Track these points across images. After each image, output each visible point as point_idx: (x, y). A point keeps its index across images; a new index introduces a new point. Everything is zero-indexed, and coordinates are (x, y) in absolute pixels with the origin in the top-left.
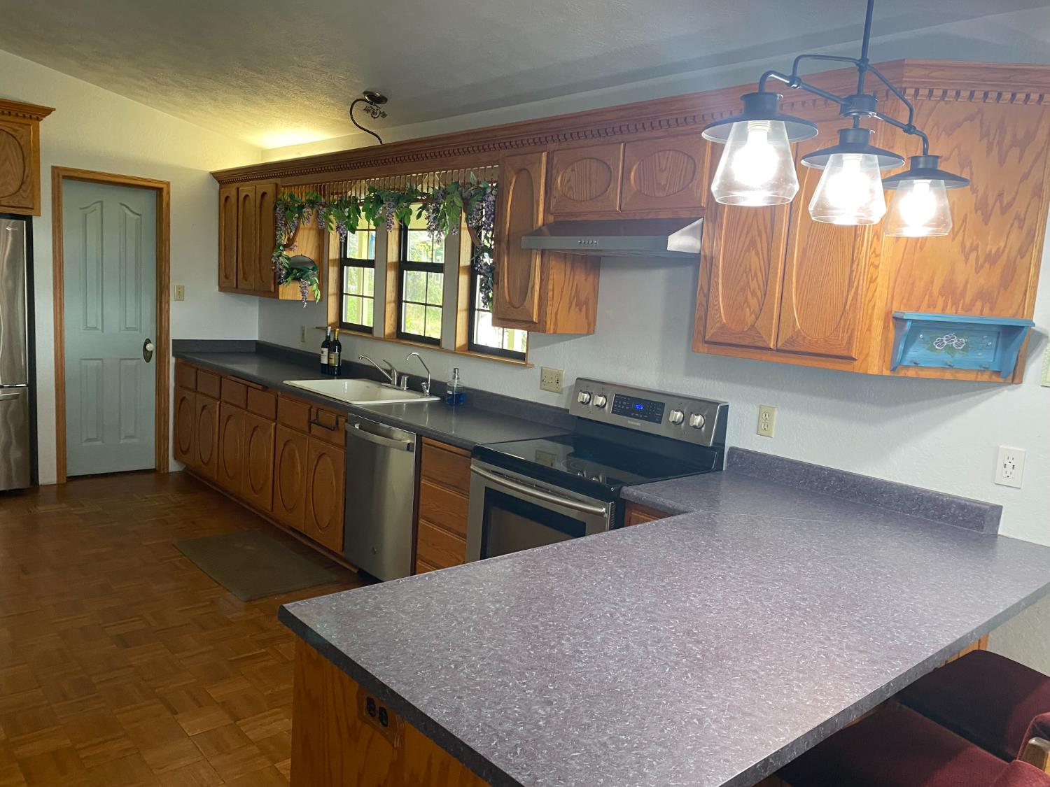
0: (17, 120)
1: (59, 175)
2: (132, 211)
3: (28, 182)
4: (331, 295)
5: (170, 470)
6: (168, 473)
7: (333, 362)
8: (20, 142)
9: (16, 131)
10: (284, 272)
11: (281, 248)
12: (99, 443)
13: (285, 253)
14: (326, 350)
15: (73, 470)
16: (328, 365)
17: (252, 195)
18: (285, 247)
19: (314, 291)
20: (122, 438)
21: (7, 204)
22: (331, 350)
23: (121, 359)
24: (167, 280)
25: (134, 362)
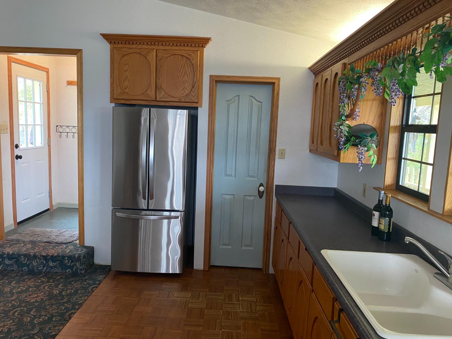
0: (192, 49)
1: (213, 80)
2: (256, 100)
3: (196, 86)
4: (389, 159)
5: (270, 272)
6: (269, 274)
7: (382, 227)
8: (192, 62)
9: (190, 55)
10: (343, 140)
11: (343, 118)
12: (230, 247)
13: (347, 122)
14: (377, 214)
15: (215, 262)
16: (378, 228)
17: (329, 78)
18: (347, 117)
19: (371, 156)
20: (243, 246)
21: (184, 101)
22: (382, 216)
23: (245, 195)
24: (274, 145)
25: (252, 198)
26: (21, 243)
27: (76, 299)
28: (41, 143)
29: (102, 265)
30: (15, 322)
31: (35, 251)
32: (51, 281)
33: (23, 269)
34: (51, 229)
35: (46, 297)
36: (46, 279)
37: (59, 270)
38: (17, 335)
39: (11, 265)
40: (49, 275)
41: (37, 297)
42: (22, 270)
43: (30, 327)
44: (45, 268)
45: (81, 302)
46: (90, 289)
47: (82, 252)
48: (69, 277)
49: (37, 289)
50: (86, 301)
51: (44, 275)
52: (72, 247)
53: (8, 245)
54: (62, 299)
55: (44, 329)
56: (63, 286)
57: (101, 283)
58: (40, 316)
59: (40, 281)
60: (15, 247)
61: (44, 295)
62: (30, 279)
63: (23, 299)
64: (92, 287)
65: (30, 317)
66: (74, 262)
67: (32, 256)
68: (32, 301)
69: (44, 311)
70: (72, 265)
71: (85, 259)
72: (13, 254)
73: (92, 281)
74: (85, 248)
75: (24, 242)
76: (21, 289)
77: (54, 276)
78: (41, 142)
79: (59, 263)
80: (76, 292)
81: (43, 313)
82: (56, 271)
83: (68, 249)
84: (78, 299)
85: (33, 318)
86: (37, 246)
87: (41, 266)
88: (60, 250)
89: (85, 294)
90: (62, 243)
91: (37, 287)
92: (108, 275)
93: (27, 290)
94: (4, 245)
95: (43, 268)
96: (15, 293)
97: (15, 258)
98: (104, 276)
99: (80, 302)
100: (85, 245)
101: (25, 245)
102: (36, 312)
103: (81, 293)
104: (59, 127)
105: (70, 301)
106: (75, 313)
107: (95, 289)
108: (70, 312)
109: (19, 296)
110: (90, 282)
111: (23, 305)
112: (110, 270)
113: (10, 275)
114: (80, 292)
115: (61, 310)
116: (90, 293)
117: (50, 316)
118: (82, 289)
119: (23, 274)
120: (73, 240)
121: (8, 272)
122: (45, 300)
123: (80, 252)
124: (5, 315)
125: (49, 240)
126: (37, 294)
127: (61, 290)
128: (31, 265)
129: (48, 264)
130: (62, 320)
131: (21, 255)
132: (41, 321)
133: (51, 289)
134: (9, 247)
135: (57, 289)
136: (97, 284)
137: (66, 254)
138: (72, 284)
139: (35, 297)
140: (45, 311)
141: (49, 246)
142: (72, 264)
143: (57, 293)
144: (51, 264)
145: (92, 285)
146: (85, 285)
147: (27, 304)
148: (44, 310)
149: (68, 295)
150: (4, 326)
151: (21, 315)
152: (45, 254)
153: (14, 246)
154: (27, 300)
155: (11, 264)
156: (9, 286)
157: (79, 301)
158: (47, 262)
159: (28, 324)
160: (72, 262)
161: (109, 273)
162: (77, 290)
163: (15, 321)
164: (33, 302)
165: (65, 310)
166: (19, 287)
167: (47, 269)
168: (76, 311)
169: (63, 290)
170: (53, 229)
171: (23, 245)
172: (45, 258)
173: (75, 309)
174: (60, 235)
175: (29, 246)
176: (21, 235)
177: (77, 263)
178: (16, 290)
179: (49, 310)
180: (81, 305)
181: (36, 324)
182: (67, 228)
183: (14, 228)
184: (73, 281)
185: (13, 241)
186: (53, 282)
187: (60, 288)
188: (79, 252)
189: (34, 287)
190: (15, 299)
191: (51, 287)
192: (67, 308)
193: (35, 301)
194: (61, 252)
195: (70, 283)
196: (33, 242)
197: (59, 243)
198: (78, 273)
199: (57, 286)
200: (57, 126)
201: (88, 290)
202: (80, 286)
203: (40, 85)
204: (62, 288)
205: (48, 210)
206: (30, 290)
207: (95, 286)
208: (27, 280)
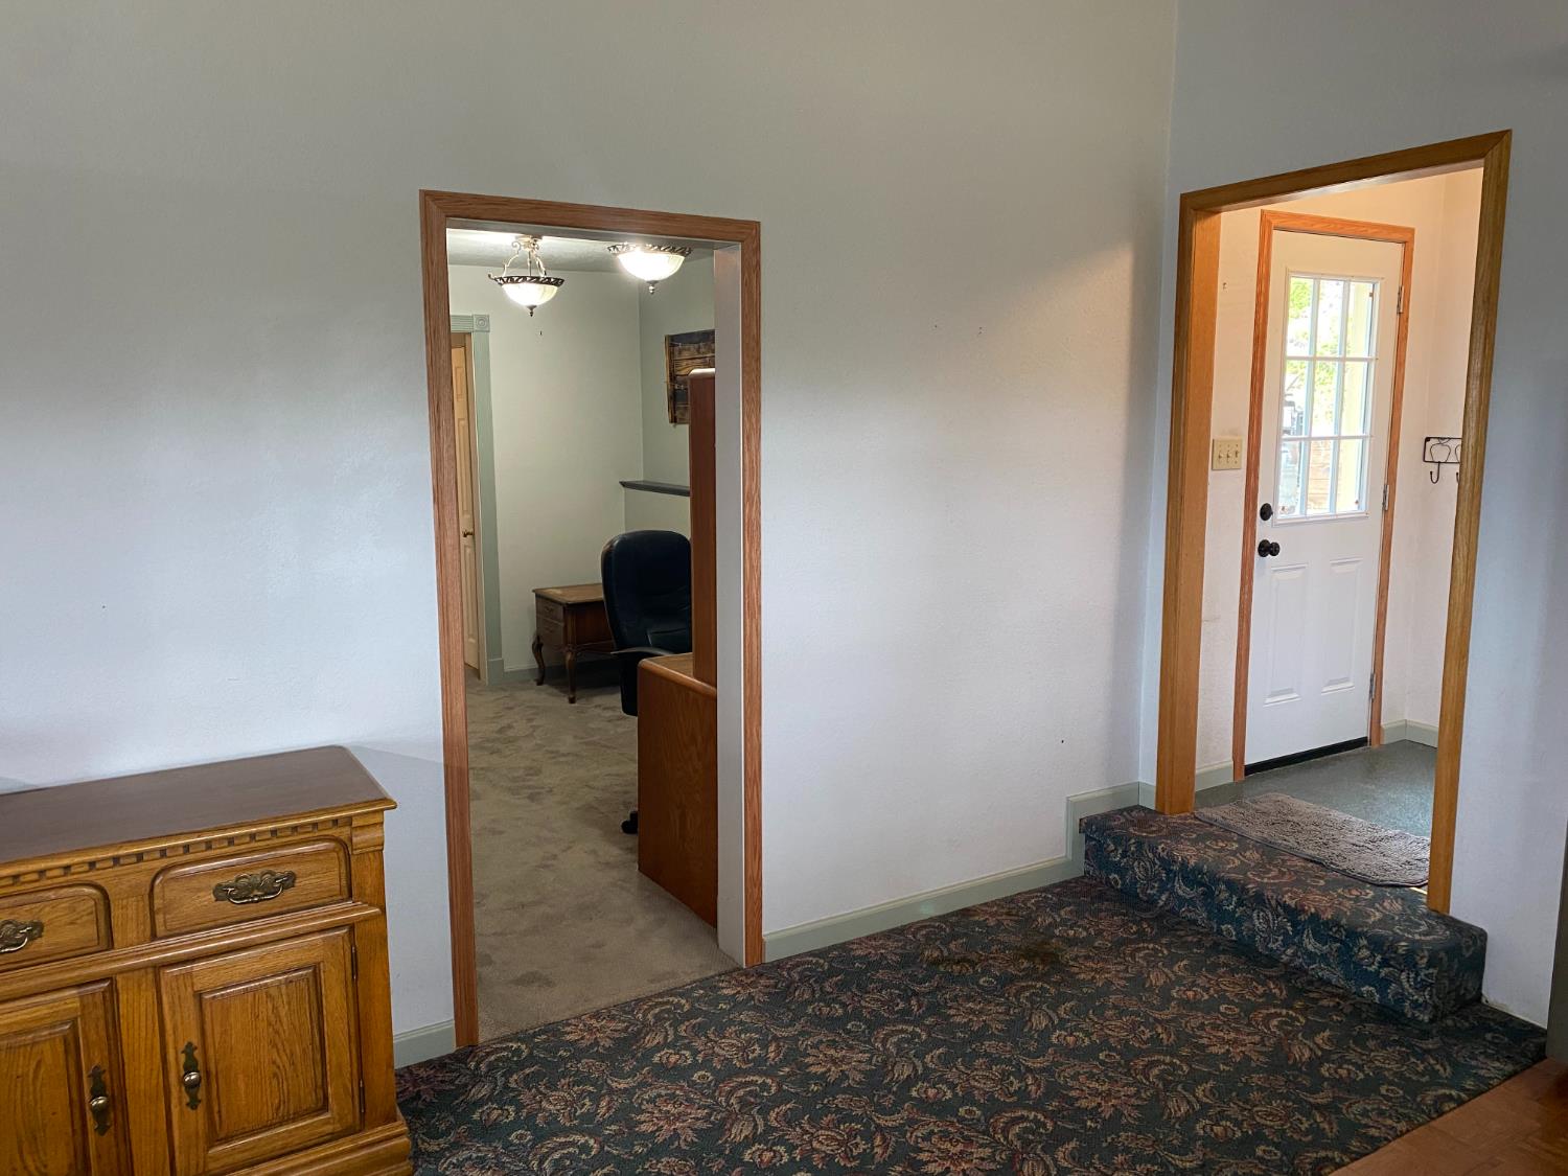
26: (1231, 840)
27: (1362, 1115)
28: (1357, 502)
29: (1512, 1018)
30: (1142, 1099)
31: (1266, 880)
32: (1298, 1004)
33: (1223, 927)
34: (1347, 817)
35: (1262, 1058)
36: (1284, 992)
37: (1335, 976)
38: (1133, 1145)
39: (1191, 902)
40: (1298, 983)
41: (1235, 1042)
42: (1220, 932)
43: (1177, 1138)
44: (1289, 952)
45: (1377, 1134)
46: (1430, 1097)
47: (1428, 938)
48: (1364, 1016)
49: (1242, 1014)
50: (1399, 1140)
51: (1282, 976)
52: (1398, 906)
53: (1194, 836)
54: (1313, 1091)
55: (1217, 1167)
56: (1335, 1041)
57: (1483, 1093)
58: (1222, 1115)
59: (1261, 990)
60: (1209, 847)
61: (1259, 1048)
62: (1233, 971)
63: (1189, 1030)
64: (1441, 1091)
65: (1189, 1102)
66: (1391, 966)
67: (1251, 893)
68: (1214, 1050)
69: (1239, 1106)
70: (1383, 974)
71: (1436, 971)
72: (1198, 870)
73: (1449, 1069)
74: (1446, 925)
75: (1242, 838)
76: (1195, 995)
77: (1313, 988)
78: (1357, 498)
79: (1339, 949)
80: (1368, 1088)
81: (1233, 1110)
82: (1326, 974)
83: (1381, 908)
84: (1368, 1117)
85: (1195, 1113)
86: (1276, 866)
87: (1277, 940)
88: (1348, 904)
89: (1401, 1107)
90: (1363, 881)
91: (1249, 1009)
92: (1528, 1071)
93: (1210, 1007)
94: (1183, 831)
95: (1283, 949)
96: (1174, 998)
97: (1201, 884)
98: (1509, 1068)
99: (1373, 1132)
100: (1453, 913)
101: (1243, 848)
102: (1214, 1095)
103: (1389, 1099)
104: (1436, 441)
105: (1338, 1111)
106: (1339, 1166)
107: (1452, 1105)
108: (1322, 1154)
109: (1182, 1016)
110: (1438, 1067)
111: (1185, 1051)
112: (1540, 1055)
113: (1182, 933)
114: (1387, 1090)
115: (1297, 1130)
116: (1423, 1112)
117: (1250, 1132)
118: (1397, 1085)
119: (1219, 944)
120: (1411, 878)
121: (1179, 923)
122: (1253, 1064)
123: (1420, 934)
124: (1123, 1062)
125: (1324, 853)
126: (1237, 1031)
127: (1320, 1053)
128: (1246, 924)
129: (1301, 941)
130: (1285, 1170)
131: (1219, 880)
132: (1216, 1135)
133: (1287, 1033)
134: (1195, 842)
135: (1307, 1042)
136: (1464, 1090)
137: (1366, 924)
138: (1365, 1047)
139: (1228, 1042)
140: (1241, 1104)
141: (1316, 877)
142: (1384, 972)
143: (1304, 1060)
144: (1311, 944)
145: (1442, 1086)
146: (1417, 1073)
147: (1198, 1055)
148: (1239, 1100)
149: (1337, 1082)
150: (1108, 1095)
151: (1167, 1083)
152: (1292, 903)
153: (1208, 843)
154: (1201, 1041)
155: (1191, 898)
156: (1166, 970)
157: (1370, 1127)
158: (1297, 933)
159: (1175, 1123)
160: (1385, 963)
161: (1535, 1062)
162: (1379, 1078)
163: (1143, 1095)
164: (1217, 1055)
165: (1307, 1136)
166: (1194, 984)
167: (1295, 954)
168: (1347, 1160)
169: (1326, 1057)
170: (1354, 819)
171: (1236, 846)
172: (1292, 913)
173: (1346, 1151)
174: (1370, 846)
175: (1253, 856)
176: (1242, 810)
177: (1403, 976)
178: (1181, 993)
179: (1255, 1109)
180: (1375, 1144)
181: (1197, 1138)
182: (1406, 828)
183: (1231, 780)
184: (1374, 1037)
185: (1212, 825)
186: (1304, 1011)
187: (1318, 1045)
188: (1417, 937)
189: (1237, 1005)
190: (1167, 1021)
191: (1290, 1028)
192: (1315, 1130)
193: (1224, 1054)
194: (1348, 913)
195: (1360, 1040)
196: (1268, 849)
197: (1354, 877)
198: (1404, 1015)
199: (1311, 1031)
200: (1428, 439)
201: (1419, 1099)
202: (1394, 1066)
203: (1372, 295)
204: (1327, 1048)
205: (1361, 742)
206: (1222, 1008)
207: (1454, 1093)
208: (1222, 970)
